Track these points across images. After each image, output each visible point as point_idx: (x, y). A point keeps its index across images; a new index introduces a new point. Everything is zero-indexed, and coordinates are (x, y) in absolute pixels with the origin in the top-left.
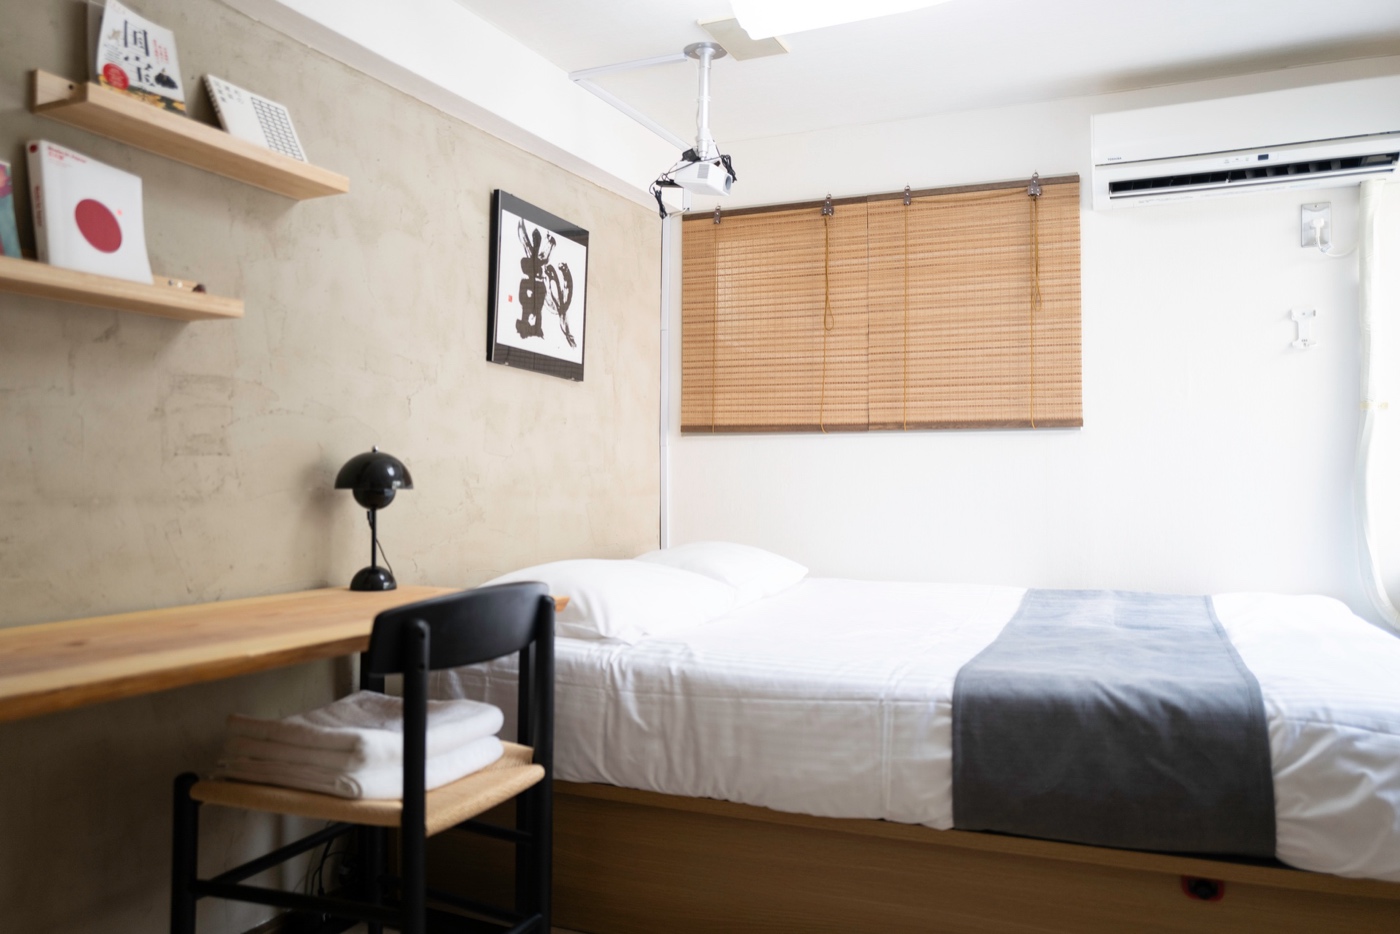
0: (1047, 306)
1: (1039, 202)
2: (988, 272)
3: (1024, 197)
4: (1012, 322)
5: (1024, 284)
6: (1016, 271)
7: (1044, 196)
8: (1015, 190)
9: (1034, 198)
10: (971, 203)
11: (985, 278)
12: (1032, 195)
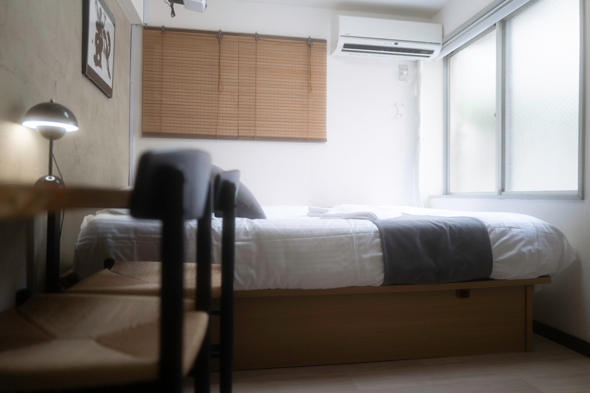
0: (314, 92)
1: (311, 48)
2: (291, 75)
3: (306, 45)
4: (300, 97)
5: (305, 82)
6: (302, 75)
7: (313, 46)
8: (302, 42)
9: (310, 46)
10: (284, 44)
11: (290, 77)
12: (309, 45)
